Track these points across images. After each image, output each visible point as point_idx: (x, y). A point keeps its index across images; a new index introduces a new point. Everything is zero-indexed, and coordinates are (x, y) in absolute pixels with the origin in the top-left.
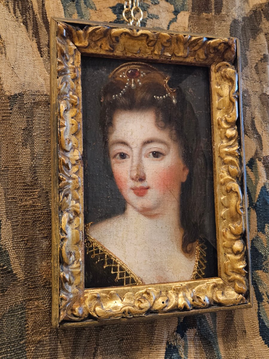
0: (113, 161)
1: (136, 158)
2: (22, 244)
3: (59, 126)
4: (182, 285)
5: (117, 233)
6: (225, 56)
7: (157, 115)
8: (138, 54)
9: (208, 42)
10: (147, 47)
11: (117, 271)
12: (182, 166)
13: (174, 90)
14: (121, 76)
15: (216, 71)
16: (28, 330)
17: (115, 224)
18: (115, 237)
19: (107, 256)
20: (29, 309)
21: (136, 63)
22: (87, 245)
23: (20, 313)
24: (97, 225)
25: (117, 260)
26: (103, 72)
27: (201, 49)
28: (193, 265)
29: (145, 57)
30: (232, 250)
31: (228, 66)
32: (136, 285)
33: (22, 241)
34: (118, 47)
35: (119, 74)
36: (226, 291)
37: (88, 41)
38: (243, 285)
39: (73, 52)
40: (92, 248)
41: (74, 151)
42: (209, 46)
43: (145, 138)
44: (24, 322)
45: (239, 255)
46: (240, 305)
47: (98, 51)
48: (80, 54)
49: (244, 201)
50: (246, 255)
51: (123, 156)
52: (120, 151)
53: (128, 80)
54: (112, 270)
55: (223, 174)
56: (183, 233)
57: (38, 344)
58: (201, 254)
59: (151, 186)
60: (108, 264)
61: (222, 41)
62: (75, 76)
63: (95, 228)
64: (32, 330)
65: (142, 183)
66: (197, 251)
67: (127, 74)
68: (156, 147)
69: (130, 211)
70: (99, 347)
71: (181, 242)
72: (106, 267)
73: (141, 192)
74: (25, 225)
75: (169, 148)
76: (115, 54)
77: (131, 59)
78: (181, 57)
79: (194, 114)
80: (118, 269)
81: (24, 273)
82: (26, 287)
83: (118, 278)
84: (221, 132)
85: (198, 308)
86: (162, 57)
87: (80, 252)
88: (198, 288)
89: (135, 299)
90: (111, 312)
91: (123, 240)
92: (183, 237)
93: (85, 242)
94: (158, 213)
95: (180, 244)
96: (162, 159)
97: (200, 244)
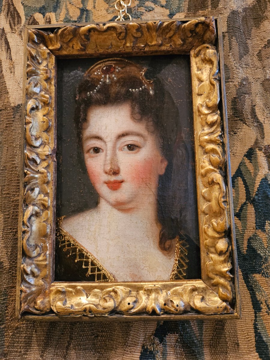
0: (86, 156)
1: (109, 152)
2: (11, 235)
3: (25, 123)
4: (155, 285)
5: (89, 227)
6: (205, 39)
7: (133, 108)
8: (110, 49)
9: (183, 26)
10: (119, 41)
11: (88, 265)
12: (160, 158)
13: (151, 81)
14: (96, 73)
15: (196, 56)
16: (7, 316)
17: (88, 218)
18: (88, 231)
19: (79, 250)
20: (11, 296)
21: (111, 59)
22: (60, 239)
23: (2, 298)
24: (70, 219)
25: (89, 254)
26: (79, 72)
27: (177, 36)
28: (173, 264)
29: (117, 51)
30: (216, 250)
31: (208, 48)
32: (108, 281)
33: (11, 232)
34: (90, 45)
35: (94, 72)
36: (209, 295)
37: (60, 44)
38: (228, 292)
39: (46, 56)
40: (64, 242)
41: (44, 147)
42: (184, 29)
43: (120, 131)
44: (5, 308)
45: (223, 256)
46: (224, 315)
47: (70, 52)
48: (54, 57)
49: (227, 193)
50: (231, 256)
51: (97, 150)
52: (94, 146)
53: (103, 76)
54: (84, 265)
55: (204, 164)
56: (161, 229)
57: (15, 330)
58: (182, 252)
59: (125, 179)
60: (79, 258)
61: (197, 21)
62: (47, 76)
63: (67, 222)
64: (11, 317)
65: (116, 177)
66: (176, 249)
67: (102, 71)
68: (131, 140)
69: (103, 205)
70: (73, 341)
71: (158, 238)
72: (78, 261)
73: (115, 186)
74: (15, 218)
75: (145, 140)
76: (87, 52)
77: (105, 56)
78: (155, 45)
79: (173, 103)
80: (90, 264)
81: (10, 262)
82: (10, 274)
83: (90, 273)
84: (201, 119)
85: (170, 314)
86: (135, 49)
87: (48, 245)
88: (174, 291)
89: (101, 296)
90: (71, 308)
91: (95, 234)
92: (160, 232)
93: (58, 235)
94: (133, 207)
95: (157, 240)
96: (138, 151)
97: (180, 241)
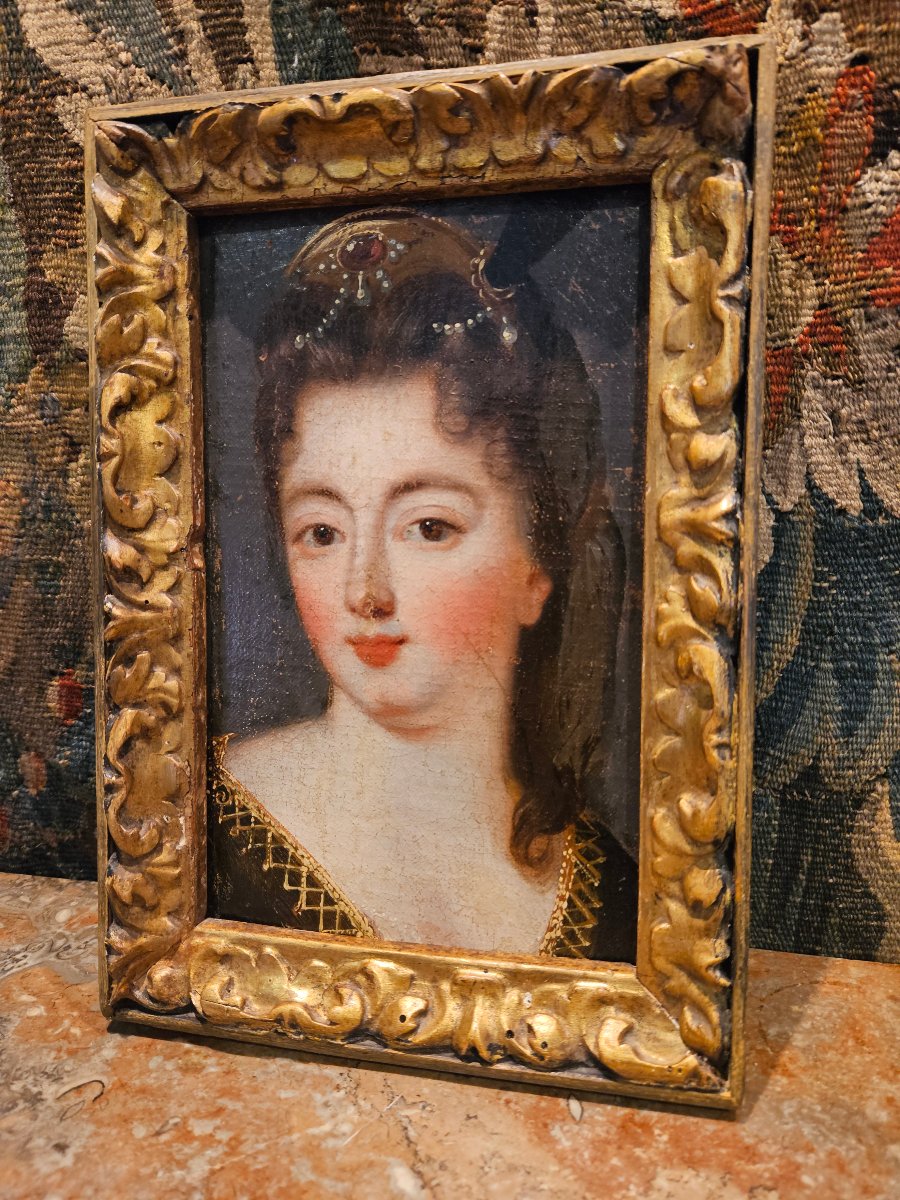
0: (293, 550)
3: (99, 456)
4: (486, 971)
5: (302, 774)
6: (708, 127)
7: (442, 394)
8: (364, 182)
9: (624, 83)
11: (298, 883)
12: (526, 569)
13: (508, 292)
14: (322, 267)
15: (670, 197)
17: (298, 746)
18: (297, 786)
19: (273, 836)
21: (372, 212)
22: (220, 799)
24: (246, 744)
25: (300, 852)
27: (601, 122)
28: (550, 907)
29: (389, 186)
31: (715, 167)
34: (297, 168)
35: (317, 260)
36: (649, 1023)
37: (199, 167)
39: (159, 213)
40: (232, 809)
41: (162, 524)
42: (627, 96)
43: (396, 474)
45: (703, 916)
46: (688, 1093)
47: (235, 196)
48: (183, 216)
49: (735, 718)
50: (729, 920)
51: (325, 535)
52: (317, 520)
53: (345, 277)
54: (286, 880)
55: (666, 606)
56: (517, 798)
58: (581, 875)
59: (411, 634)
60: (274, 861)
61: (675, 66)
62: (163, 288)
63: (240, 752)
65: (384, 625)
66: (564, 865)
67: (341, 256)
68: (434, 503)
69: (343, 711)
71: (509, 826)
72: (270, 869)
73: (380, 652)
75: (480, 507)
76: (290, 195)
77: (348, 204)
78: (519, 162)
79: (582, 374)
80: (304, 880)
83: (302, 904)
84: (671, 446)
85: (520, 1063)
86: (450, 176)
87: (182, 820)
88: (543, 994)
89: (330, 982)
90: (242, 1008)
91: (319, 796)
92: (516, 810)
93: (214, 787)
94: (432, 722)
95: (505, 832)
96: (455, 544)
97: (578, 841)
